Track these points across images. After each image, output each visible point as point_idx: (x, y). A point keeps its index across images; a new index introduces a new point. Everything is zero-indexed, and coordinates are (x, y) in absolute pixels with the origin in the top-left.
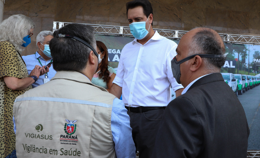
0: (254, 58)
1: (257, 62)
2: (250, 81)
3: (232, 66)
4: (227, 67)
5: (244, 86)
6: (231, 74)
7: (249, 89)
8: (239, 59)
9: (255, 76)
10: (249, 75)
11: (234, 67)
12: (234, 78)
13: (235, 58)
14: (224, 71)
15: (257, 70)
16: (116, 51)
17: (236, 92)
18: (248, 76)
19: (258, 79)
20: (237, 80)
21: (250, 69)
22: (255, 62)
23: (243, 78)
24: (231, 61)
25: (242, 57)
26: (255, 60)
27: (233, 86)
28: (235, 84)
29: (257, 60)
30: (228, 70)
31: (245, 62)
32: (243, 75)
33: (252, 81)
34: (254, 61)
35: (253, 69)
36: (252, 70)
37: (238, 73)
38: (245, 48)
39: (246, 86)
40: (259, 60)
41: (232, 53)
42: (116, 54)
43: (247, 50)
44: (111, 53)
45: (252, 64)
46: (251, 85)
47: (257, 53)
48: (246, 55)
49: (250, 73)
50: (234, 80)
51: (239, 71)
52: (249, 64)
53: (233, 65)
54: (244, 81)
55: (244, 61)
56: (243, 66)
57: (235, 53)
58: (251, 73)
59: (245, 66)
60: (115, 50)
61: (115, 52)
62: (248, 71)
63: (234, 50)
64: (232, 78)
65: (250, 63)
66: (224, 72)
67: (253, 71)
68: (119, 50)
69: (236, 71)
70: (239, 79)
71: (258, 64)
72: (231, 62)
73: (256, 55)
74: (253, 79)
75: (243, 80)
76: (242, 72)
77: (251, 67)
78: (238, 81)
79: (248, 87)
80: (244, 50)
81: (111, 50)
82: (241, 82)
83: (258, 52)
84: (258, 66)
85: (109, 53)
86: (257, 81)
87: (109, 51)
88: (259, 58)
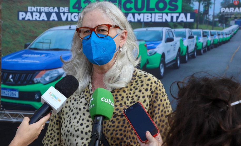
0: (223, 7)
1: (227, 12)
2: (215, 37)
3: (189, 20)
4: (182, 21)
5: (205, 44)
6: (187, 30)
7: (212, 48)
8: (199, 9)
9: (222, 30)
10: (213, 29)
11: (192, 20)
12: (192, 34)
13: (194, 9)
14: (179, 26)
15: (225, 23)
16: (54, 8)
17: (193, 52)
18: (212, 31)
19: (226, 34)
20: (195, 37)
21: (216, 22)
22: (224, 12)
23: (205, 34)
24: (189, 13)
25: (205, 7)
26: (223, 9)
27: (190, 45)
28: (192, 42)
29: (227, 10)
30: (183, 24)
31: (208, 13)
32: (204, 30)
33: (217, 37)
34: (222, 11)
35: (220, 21)
36: (217, 23)
37: (197, 28)
39: (209, 44)
40: (229, 8)
41: (190, 3)
42: (53, 12)
44: (48, 11)
45: (218, 15)
46: (216, 42)
48: (211, 3)
49: (214, 28)
50: (191, 37)
51: (199, 26)
52: (213, 16)
53: (191, 18)
54: (206, 37)
55: (206, 12)
56: (205, 18)
58: (217, 27)
59: (208, 18)
60: (52, 8)
61: (52, 10)
62: (213, 24)
64: (189, 35)
65: (216, 14)
66: (178, 28)
67: (220, 25)
68: (56, 8)
69: (195, 26)
70: (199, 35)
71: (227, 15)
72: (189, 15)
73: (225, 3)
74: (219, 35)
75: (204, 36)
76: (203, 26)
77: (217, 19)
78: (198, 39)
79: (210, 45)
81: (48, 8)
82: (202, 40)
84: (228, 18)
85: (46, 11)
86: (225, 36)
87: (46, 9)
88: (229, 6)
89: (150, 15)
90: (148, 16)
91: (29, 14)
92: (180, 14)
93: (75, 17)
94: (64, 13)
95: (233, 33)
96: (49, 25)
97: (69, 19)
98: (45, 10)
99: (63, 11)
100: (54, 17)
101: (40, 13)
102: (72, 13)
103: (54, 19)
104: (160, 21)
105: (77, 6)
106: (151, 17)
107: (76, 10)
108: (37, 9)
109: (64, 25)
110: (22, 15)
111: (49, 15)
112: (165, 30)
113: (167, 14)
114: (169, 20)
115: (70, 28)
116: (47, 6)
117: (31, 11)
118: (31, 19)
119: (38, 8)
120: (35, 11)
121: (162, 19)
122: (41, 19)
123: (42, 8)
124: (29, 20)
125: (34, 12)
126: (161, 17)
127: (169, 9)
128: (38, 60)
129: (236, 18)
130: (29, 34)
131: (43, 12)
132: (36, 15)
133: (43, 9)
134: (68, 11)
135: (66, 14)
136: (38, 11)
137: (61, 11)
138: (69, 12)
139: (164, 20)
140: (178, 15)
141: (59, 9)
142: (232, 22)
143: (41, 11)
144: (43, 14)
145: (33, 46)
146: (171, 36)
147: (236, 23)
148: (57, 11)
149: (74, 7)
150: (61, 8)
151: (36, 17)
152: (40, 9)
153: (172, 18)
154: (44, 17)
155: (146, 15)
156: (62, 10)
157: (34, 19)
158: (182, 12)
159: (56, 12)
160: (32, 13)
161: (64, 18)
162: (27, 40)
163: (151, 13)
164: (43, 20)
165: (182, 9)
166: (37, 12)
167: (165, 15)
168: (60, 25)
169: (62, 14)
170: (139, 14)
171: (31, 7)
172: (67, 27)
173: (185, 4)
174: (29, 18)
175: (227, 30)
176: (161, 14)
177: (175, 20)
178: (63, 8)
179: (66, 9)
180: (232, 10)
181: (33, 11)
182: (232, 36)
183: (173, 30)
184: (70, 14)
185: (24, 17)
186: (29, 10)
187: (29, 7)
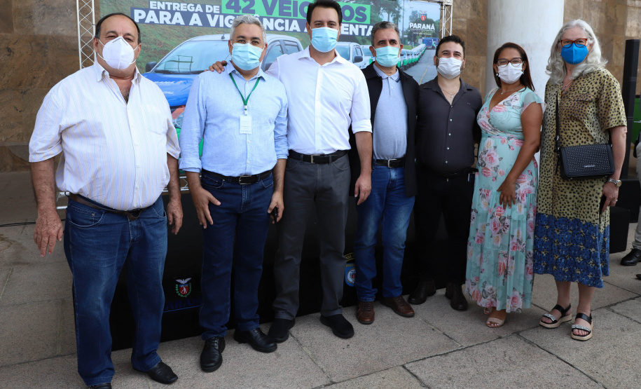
0: (411, 22)
1: (415, 28)
9: (411, 49)
15: (414, 41)
16: (195, 6)
21: (405, 39)
22: (412, 28)
25: (394, 19)
26: (412, 25)
29: (415, 26)
34: (410, 27)
35: (409, 39)
36: (406, 41)
38: (398, 5)
40: (417, 24)
41: (379, 13)
42: (194, 12)
43: (401, 8)
44: (186, 10)
45: (407, 31)
46: (405, 64)
47: (414, 13)
48: (400, 16)
52: (402, 31)
57: (383, 13)
58: (406, 46)
60: (193, 5)
61: (193, 8)
63: (382, 9)
65: (405, 30)
67: (409, 43)
68: (199, 6)
71: (416, 31)
73: (413, 17)
74: (408, 55)
77: (406, 36)
80: (397, 9)
81: (186, 4)
83: (416, 11)
84: (415, 35)
85: (182, 10)
86: (414, 57)
87: (183, 7)
88: (417, 21)
91: (152, 13)
92: (368, 26)
94: (213, 15)
95: (421, 53)
96: (187, 32)
97: (221, 25)
98: (180, 8)
99: (210, 11)
100: (195, 20)
101: (173, 12)
102: (225, 15)
103: (196, 23)
104: (347, 33)
105: (233, 4)
107: (232, 11)
108: (166, 6)
109: (213, 34)
110: (140, 15)
111: (187, 16)
112: (352, 45)
113: (354, 25)
114: (357, 33)
115: (223, 38)
116: (184, 2)
117: (156, 8)
118: (156, 21)
119: (169, 4)
120: (164, 8)
121: (349, 31)
122: (174, 22)
123: (174, 4)
124: (152, 23)
125: (161, 10)
126: (347, 29)
127: (357, 19)
128: (171, 91)
129: (423, 36)
130: (153, 46)
131: (176, 11)
132: (165, 16)
133: (176, 6)
134: (218, 12)
135: (216, 17)
136: (169, 8)
137: (207, 11)
138: (221, 14)
139: (351, 34)
140: (366, 27)
141: (204, 8)
142: (420, 41)
143: (174, 9)
144: (178, 15)
145: (161, 68)
146: (360, 55)
147: (424, 42)
148: (202, 11)
149: (228, 6)
150: (207, 7)
151: (165, 18)
152: (172, 6)
153: (360, 30)
154: (178, 19)
156: (209, 9)
157: (162, 22)
158: (371, 24)
159: (199, 12)
160: (157, 12)
161: (213, 23)
162: (150, 56)
164: (178, 24)
165: (371, 20)
166: (166, 10)
167: (351, 26)
168: (207, 33)
169: (209, 17)
171: (155, 2)
172: (219, 37)
173: (373, 14)
174: (152, 20)
175: (416, 50)
176: (347, 25)
177: (363, 34)
178: (211, 7)
179: (216, 9)
180: (419, 26)
181: (159, 8)
182: (420, 57)
183: (361, 46)
184: (222, 17)
185: (142, 17)
186: (151, 7)
187: (151, 2)
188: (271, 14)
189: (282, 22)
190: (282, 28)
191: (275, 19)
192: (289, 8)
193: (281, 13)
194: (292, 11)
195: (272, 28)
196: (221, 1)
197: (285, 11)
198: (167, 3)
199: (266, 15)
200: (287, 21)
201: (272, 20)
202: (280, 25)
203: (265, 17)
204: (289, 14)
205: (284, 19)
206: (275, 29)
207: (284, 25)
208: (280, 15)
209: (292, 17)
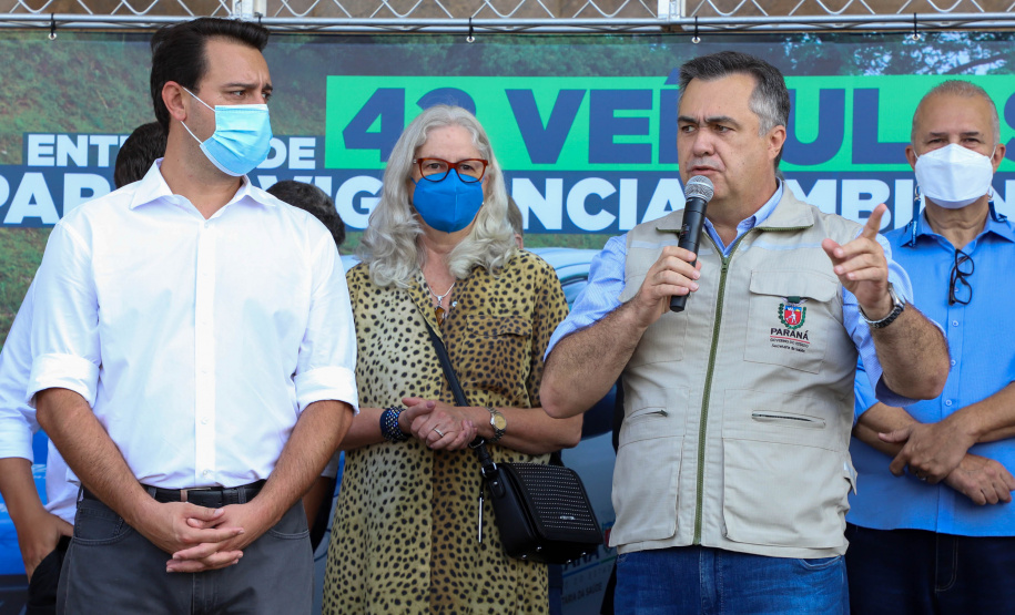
89: (879, 190)
90: (865, 196)
91: (33, 184)
93: (365, 203)
102: (341, 177)
105: (376, 127)
106: (890, 203)
107: (369, 158)
108: (93, 151)
117: (49, 162)
120: (82, 161)
124: (32, 224)
125: (72, 167)
134: (311, 165)
138: (320, 171)
149: (355, 137)
155: (852, 188)
160: (54, 178)
163: (889, 179)
166: (92, 168)
170: (807, 184)
171: (50, 139)
174: (33, 213)
179: (298, 152)
181: (62, 162)
186: (33, 160)
187: (34, 140)
188: (553, 160)
189: (604, 189)
190: (603, 220)
191: (570, 179)
192: (641, 126)
193: (601, 149)
194: (653, 138)
195: (552, 221)
196: (321, 119)
197: (618, 139)
198: (95, 140)
199: (529, 165)
200: (629, 188)
201: (554, 186)
202: (593, 204)
203: (521, 174)
204: (642, 153)
205: (614, 179)
206: (568, 225)
207: (612, 204)
208: (592, 160)
209: (655, 165)
